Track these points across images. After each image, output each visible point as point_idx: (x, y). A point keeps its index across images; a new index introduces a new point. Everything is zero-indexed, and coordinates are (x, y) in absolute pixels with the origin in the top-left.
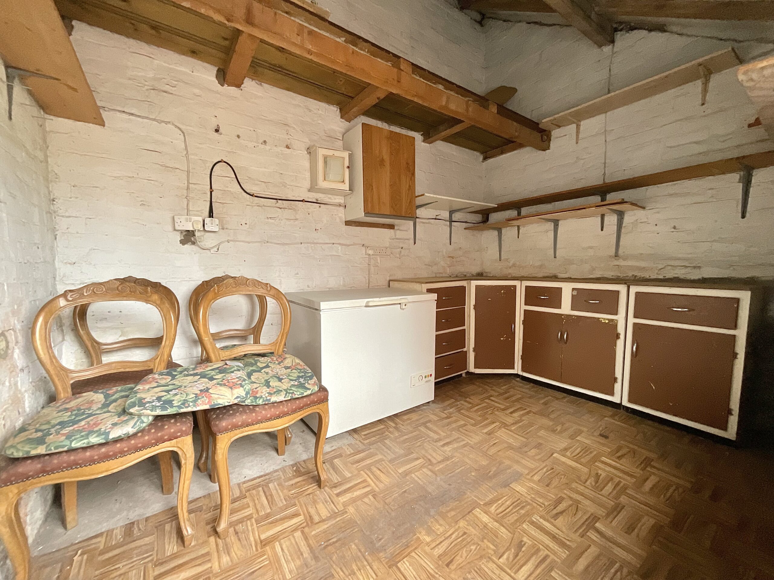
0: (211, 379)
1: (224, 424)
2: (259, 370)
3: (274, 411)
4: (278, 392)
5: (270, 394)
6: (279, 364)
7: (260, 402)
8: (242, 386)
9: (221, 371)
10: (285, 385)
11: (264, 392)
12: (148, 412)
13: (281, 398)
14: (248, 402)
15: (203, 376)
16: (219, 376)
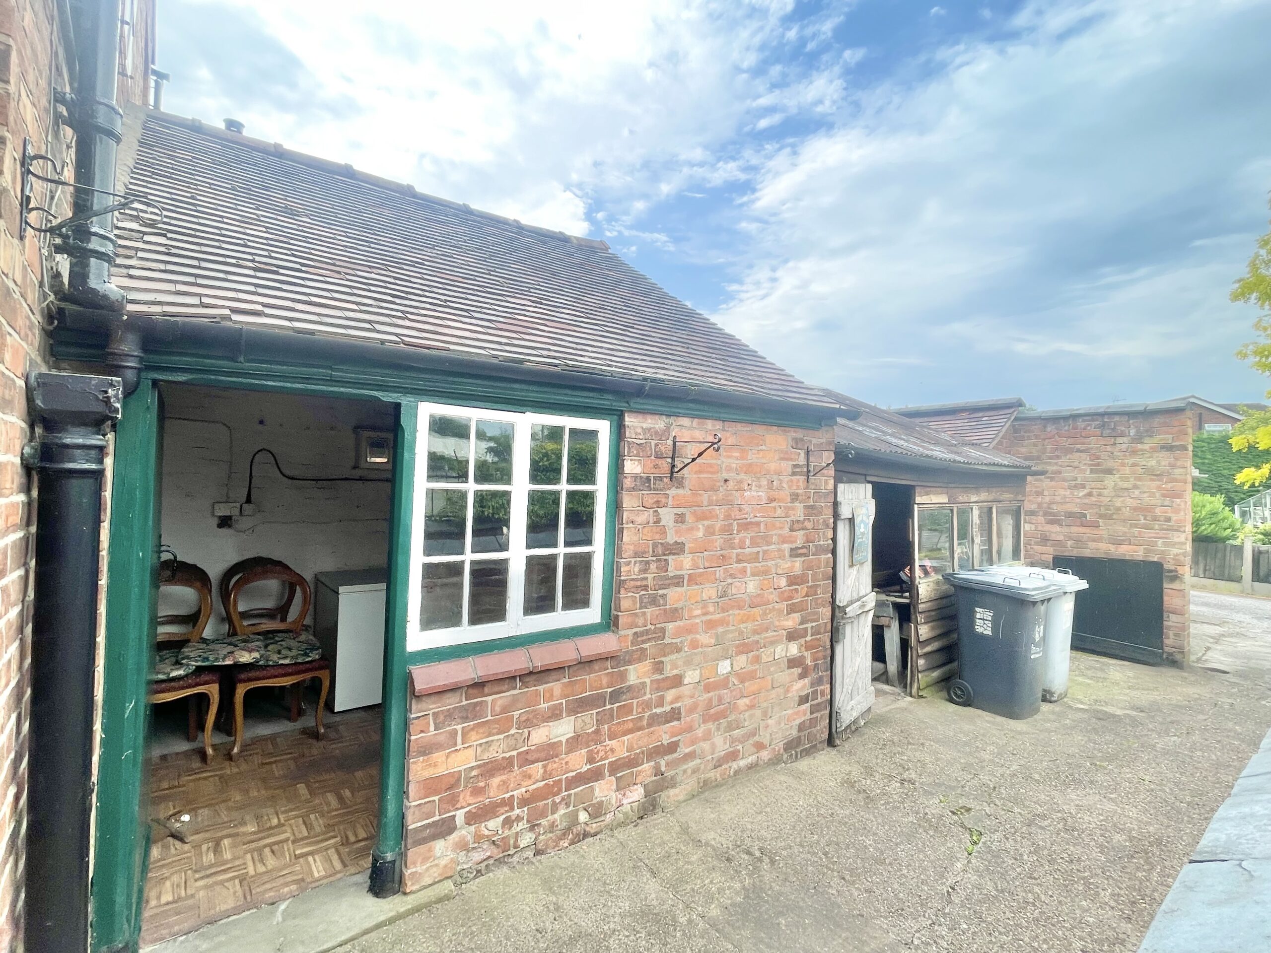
0: (236, 646)
1: (243, 676)
2: (276, 643)
3: (281, 671)
4: (285, 658)
5: (279, 658)
6: (294, 639)
7: (271, 663)
8: (258, 651)
9: (245, 641)
10: (294, 652)
11: (275, 657)
12: (193, 663)
13: (287, 661)
14: (261, 663)
15: (230, 644)
16: (243, 644)
